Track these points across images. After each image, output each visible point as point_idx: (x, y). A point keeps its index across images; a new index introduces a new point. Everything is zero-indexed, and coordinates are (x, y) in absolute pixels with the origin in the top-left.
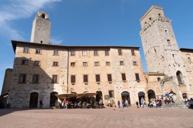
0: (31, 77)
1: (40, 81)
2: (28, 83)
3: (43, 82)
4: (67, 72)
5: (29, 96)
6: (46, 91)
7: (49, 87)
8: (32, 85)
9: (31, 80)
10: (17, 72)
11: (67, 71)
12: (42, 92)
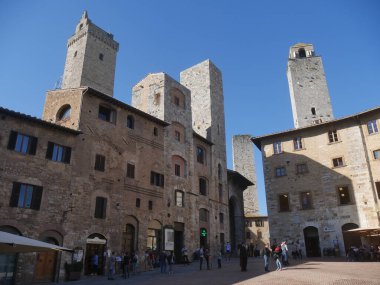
0: (297, 197)
1: (316, 203)
2: (295, 210)
3: (321, 205)
4: (368, 176)
5: (302, 234)
6: (330, 222)
7: (336, 215)
8: (303, 213)
9: (298, 204)
10: (272, 192)
11: (367, 172)
12: (323, 225)
